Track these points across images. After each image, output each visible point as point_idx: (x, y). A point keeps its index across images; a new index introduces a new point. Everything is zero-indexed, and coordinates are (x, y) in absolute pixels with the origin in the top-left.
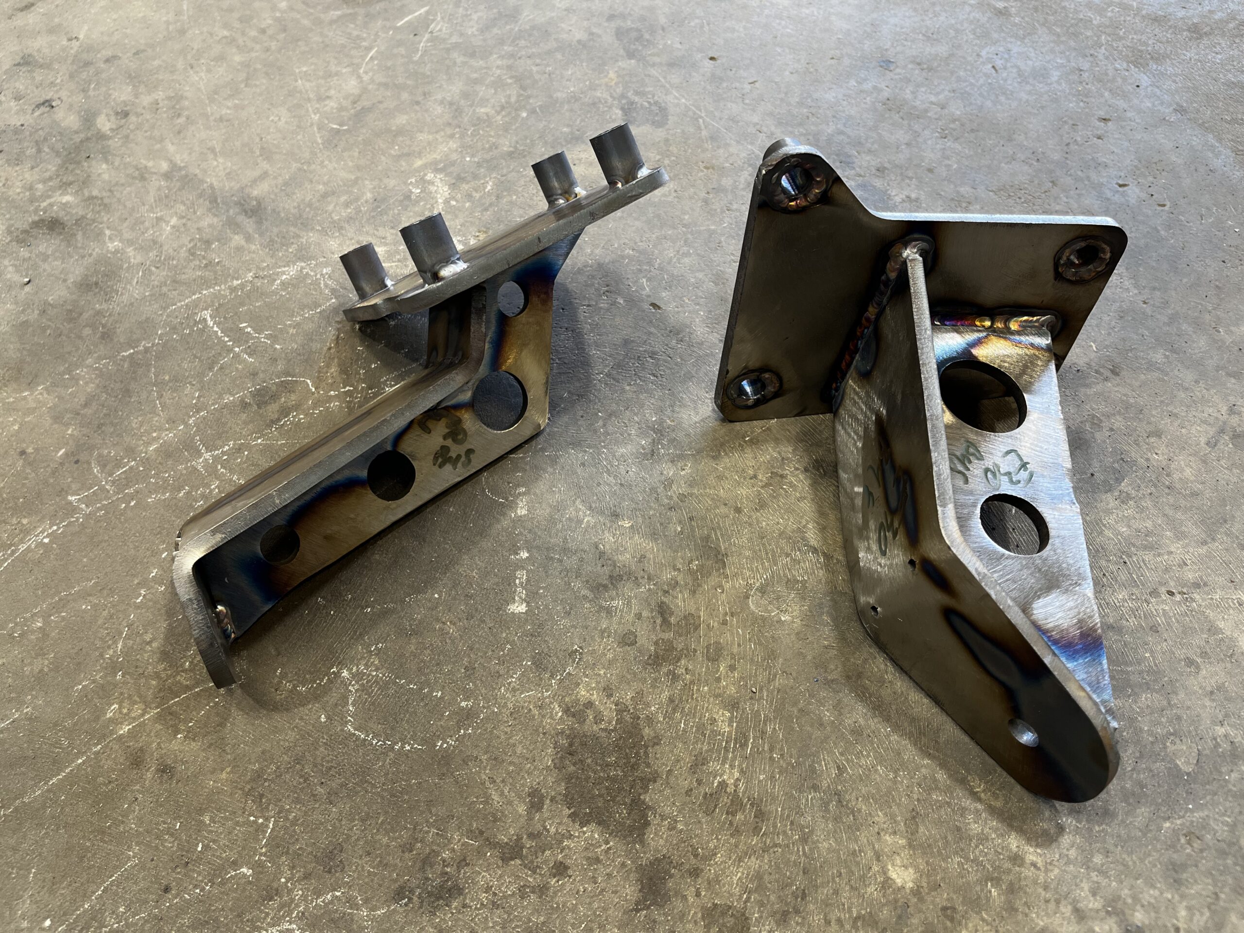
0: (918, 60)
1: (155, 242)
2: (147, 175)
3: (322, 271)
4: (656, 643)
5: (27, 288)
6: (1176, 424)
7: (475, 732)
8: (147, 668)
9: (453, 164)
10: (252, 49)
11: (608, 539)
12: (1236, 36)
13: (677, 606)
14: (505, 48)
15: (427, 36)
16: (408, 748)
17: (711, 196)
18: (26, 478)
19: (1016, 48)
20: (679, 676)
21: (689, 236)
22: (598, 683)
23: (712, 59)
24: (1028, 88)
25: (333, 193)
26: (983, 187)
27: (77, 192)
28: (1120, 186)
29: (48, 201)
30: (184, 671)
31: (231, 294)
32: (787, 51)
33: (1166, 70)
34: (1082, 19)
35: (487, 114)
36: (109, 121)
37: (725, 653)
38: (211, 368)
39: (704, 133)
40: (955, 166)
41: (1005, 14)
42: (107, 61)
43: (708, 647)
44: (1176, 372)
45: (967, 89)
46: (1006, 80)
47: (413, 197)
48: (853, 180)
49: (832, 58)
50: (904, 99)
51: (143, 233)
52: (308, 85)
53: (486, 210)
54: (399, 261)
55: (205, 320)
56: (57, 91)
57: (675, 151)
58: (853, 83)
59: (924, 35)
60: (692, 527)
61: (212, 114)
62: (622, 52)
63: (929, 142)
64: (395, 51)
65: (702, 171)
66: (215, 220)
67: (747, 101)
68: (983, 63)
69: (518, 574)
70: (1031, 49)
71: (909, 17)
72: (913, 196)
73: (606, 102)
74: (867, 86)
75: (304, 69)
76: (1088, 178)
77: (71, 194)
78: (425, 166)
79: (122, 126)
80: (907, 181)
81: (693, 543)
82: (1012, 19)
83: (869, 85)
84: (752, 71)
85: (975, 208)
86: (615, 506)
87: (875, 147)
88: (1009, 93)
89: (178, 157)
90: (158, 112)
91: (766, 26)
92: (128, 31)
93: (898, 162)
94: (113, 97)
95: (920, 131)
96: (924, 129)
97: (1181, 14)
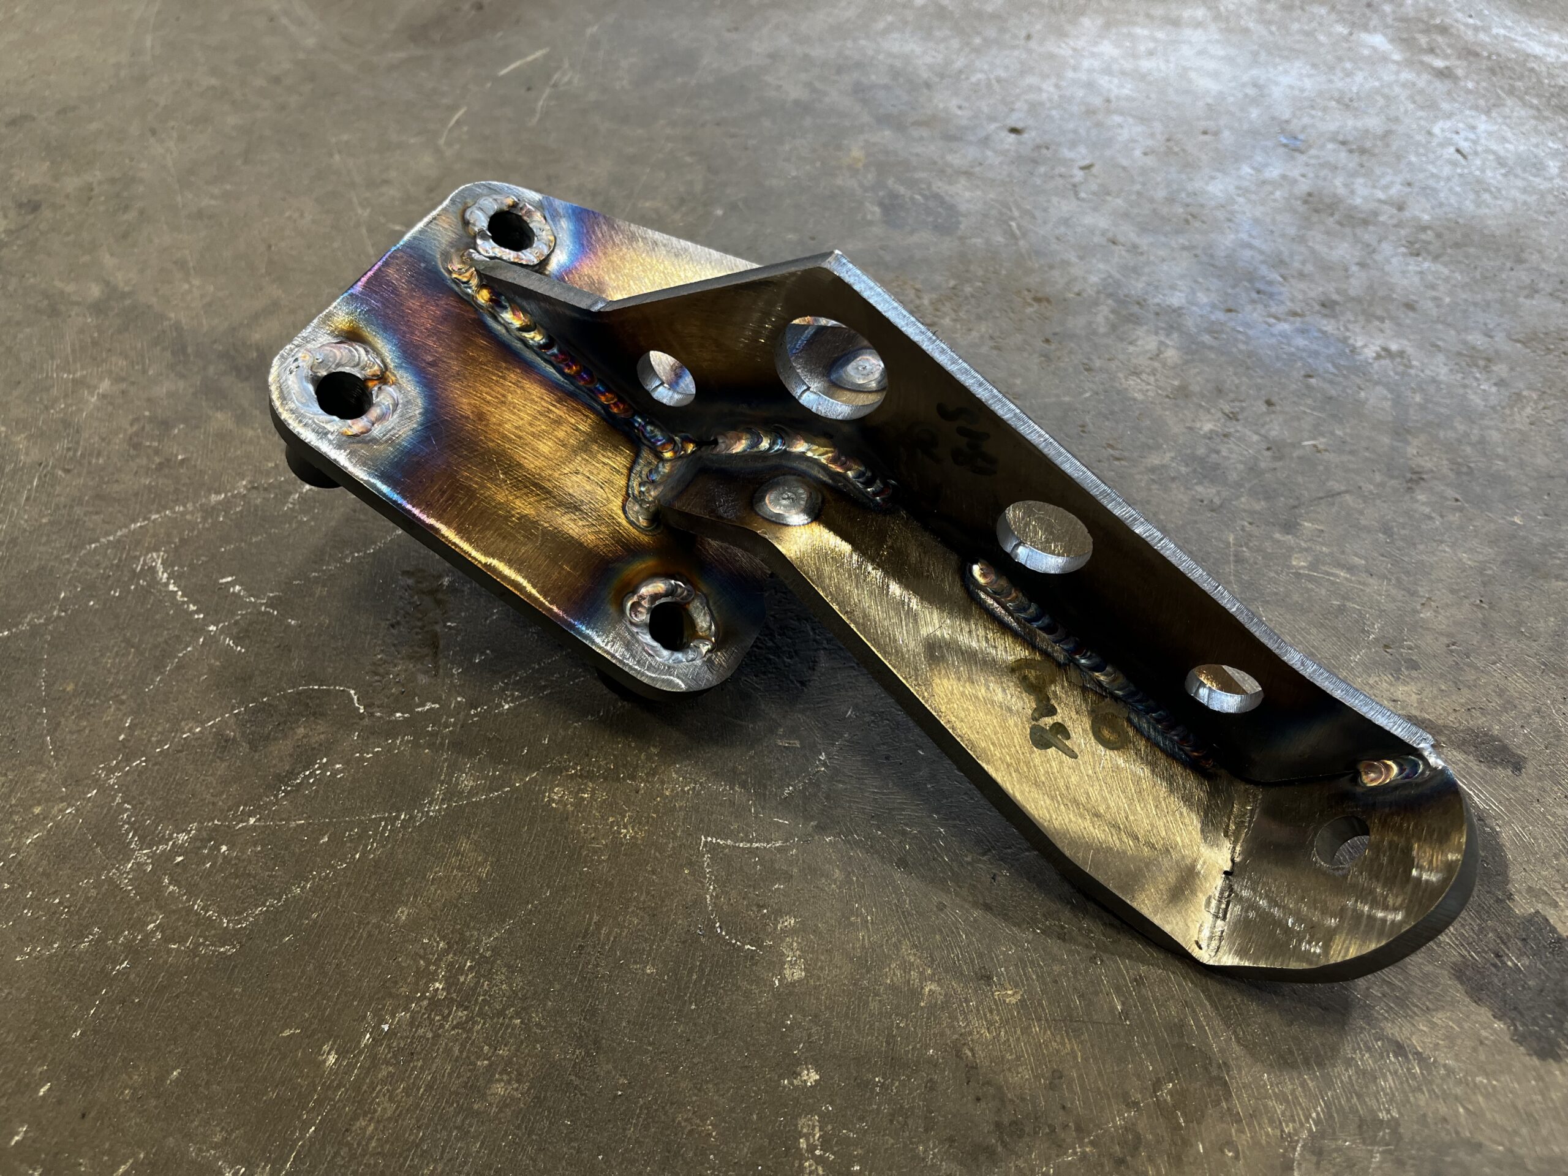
0: (1341, 138)
1: (66, 423)
2: (63, 308)
10: (256, 107)
11: (980, 1035)
14: (679, 110)
15: (548, 91)
17: (1053, 347)
19: (1483, 124)
23: (1014, 130)
24: (1520, 183)
26: (1503, 335)
31: (204, 519)
32: (1131, 120)
35: (656, 211)
36: (5, 217)
38: (158, 668)
39: (1022, 243)
40: (1447, 300)
41: (1448, 76)
42: (12, 123)
45: (1429, 182)
46: (1483, 171)
48: (1285, 321)
49: (1205, 133)
50: (1335, 195)
51: (47, 408)
52: (351, 162)
55: (153, 570)
57: (980, 272)
58: (1246, 170)
59: (1338, 102)
60: (1141, 997)
61: (184, 205)
62: (866, 118)
63: (1394, 261)
64: (497, 112)
65: (1030, 305)
66: (181, 384)
67: (1083, 195)
68: (1442, 145)
69: (803, 1124)
70: (1504, 127)
71: (1309, 76)
72: (1394, 347)
73: (853, 194)
74: (1271, 175)
75: (345, 137)
79: (25, 227)
80: (1377, 323)
81: (1152, 1039)
82: (1462, 84)
83: (1273, 173)
84: (1083, 150)
85: (1501, 369)
86: (981, 956)
87: (1309, 268)
88: (1493, 189)
89: (120, 275)
90: (92, 202)
91: (1090, 85)
92: (52, 77)
93: (1352, 293)
94: (16, 179)
95: (1374, 243)
96: (1380, 241)
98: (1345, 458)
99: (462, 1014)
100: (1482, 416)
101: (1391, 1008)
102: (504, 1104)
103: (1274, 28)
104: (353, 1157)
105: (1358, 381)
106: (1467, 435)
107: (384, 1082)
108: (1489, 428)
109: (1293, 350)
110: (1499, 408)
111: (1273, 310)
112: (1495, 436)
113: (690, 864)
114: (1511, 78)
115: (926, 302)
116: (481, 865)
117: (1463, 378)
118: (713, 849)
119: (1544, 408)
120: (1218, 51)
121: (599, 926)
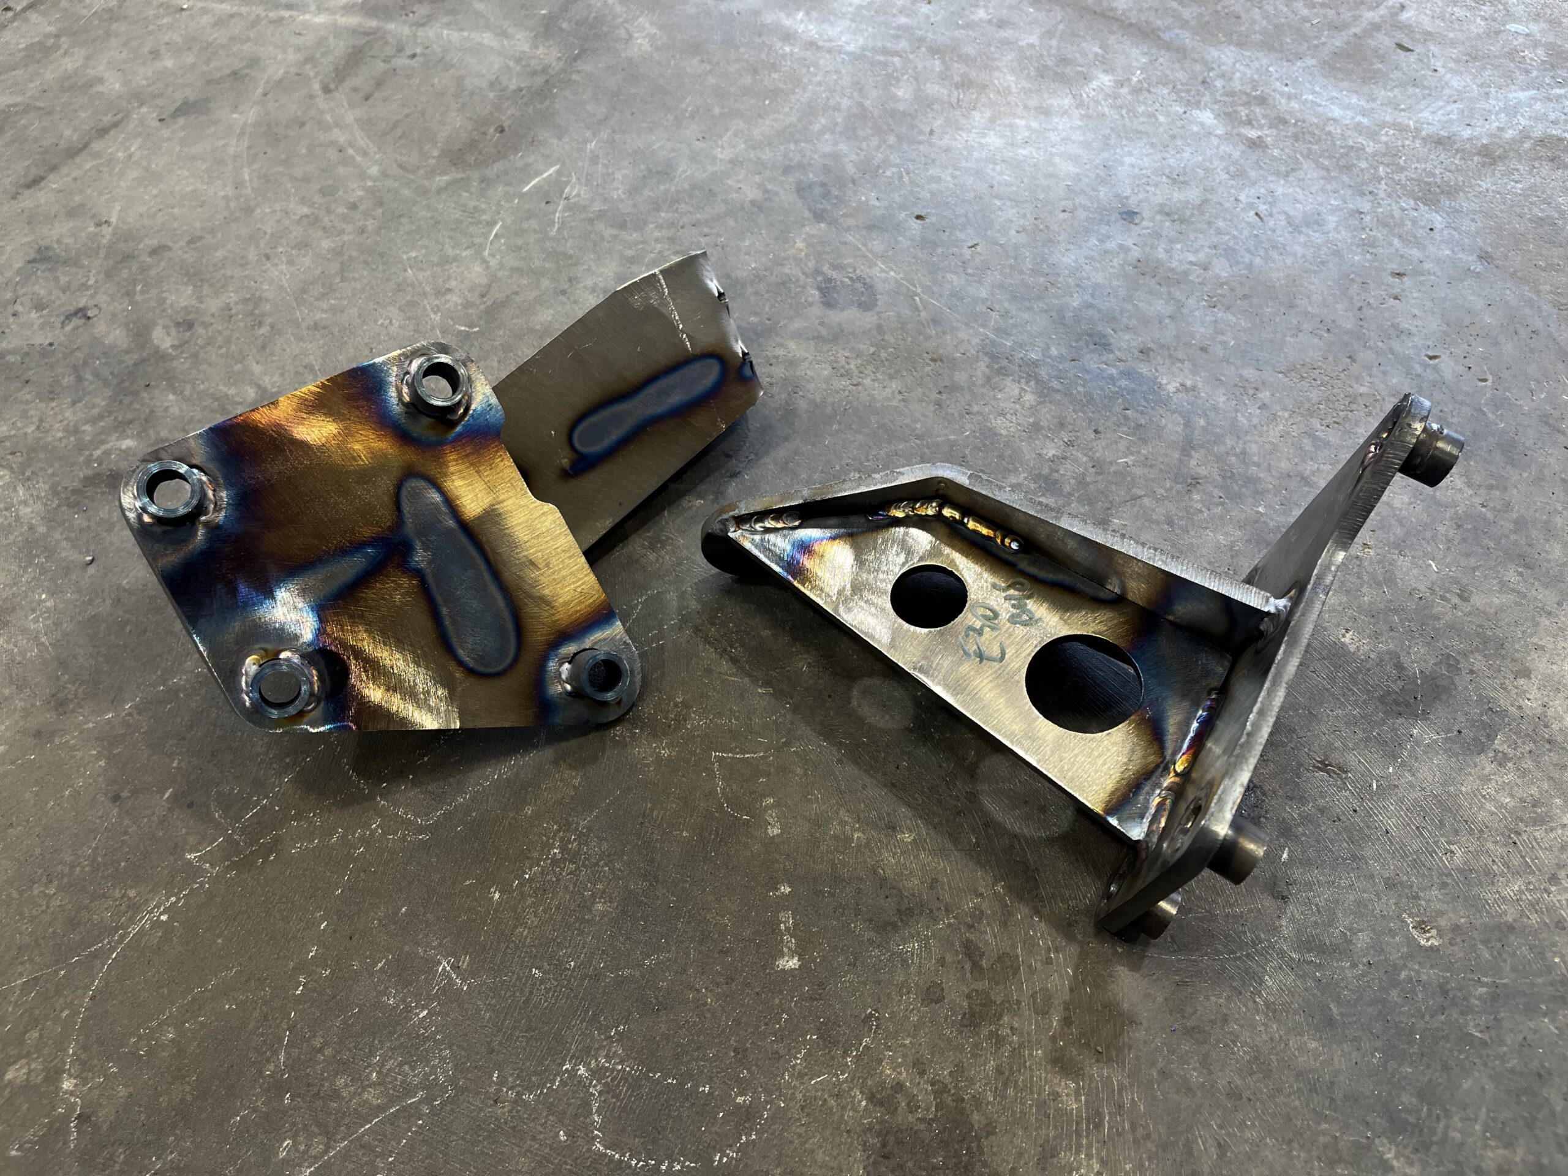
0: (1166, 210)
2: (227, 406)
4: (969, 997)
5: (92, 570)
6: (1545, 660)
7: (760, 1138)
8: (322, 1085)
10: (342, 232)
11: (889, 860)
12: (1535, 160)
13: (987, 943)
14: (663, 215)
15: (562, 204)
16: (678, 1167)
17: (944, 397)
18: (126, 833)
19: (1280, 188)
20: (1004, 1037)
21: (927, 451)
22: (904, 1056)
23: (919, 217)
24: (1302, 239)
26: (1270, 368)
27: (139, 434)
28: (1431, 358)
29: (103, 448)
30: (373, 1085)
32: (1008, 203)
33: (1462, 207)
34: (1352, 147)
36: (168, 334)
37: (1056, 1003)
39: (923, 314)
40: (1232, 343)
41: (1259, 146)
42: (154, 252)
43: (1033, 996)
44: (1534, 593)
45: (1231, 244)
46: (1274, 231)
48: (1115, 366)
49: (1064, 211)
50: (1158, 260)
52: (420, 275)
56: (92, 297)
57: (892, 340)
58: (1093, 241)
59: (1168, 177)
60: (989, 836)
61: (303, 319)
62: (807, 214)
63: (1197, 313)
64: (525, 225)
65: (928, 365)
67: (970, 271)
68: (1245, 210)
69: (782, 916)
70: (1298, 190)
71: (1147, 155)
72: (1189, 383)
73: (798, 281)
74: (1111, 245)
75: (413, 254)
76: (1391, 350)
77: (132, 437)
79: (186, 342)
80: (1179, 364)
81: (994, 858)
82: (1270, 152)
83: (1113, 243)
84: (970, 231)
85: (1265, 395)
86: (888, 815)
87: (1133, 322)
88: (1280, 246)
89: (267, 379)
90: (233, 320)
91: (978, 173)
92: (176, 210)
93: (1163, 340)
94: (169, 302)
95: (1184, 299)
96: (1187, 297)
97: (1467, 133)
98: (1146, 471)
99: (572, 867)
100: (1247, 433)
102: (603, 915)
103: (1124, 112)
104: (517, 948)
105: (1161, 411)
106: (1233, 448)
107: (530, 907)
108: (1249, 441)
109: (1117, 389)
110: (1259, 426)
111: (1105, 358)
112: (1254, 448)
113: (706, 769)
114: (1310, 142)
115: (852, 366)
116: (575, 777)
117: (1236, 405)
118: (720, 760)
119: (1293, 424)
120: (1077, 136)
121: (652, 810)
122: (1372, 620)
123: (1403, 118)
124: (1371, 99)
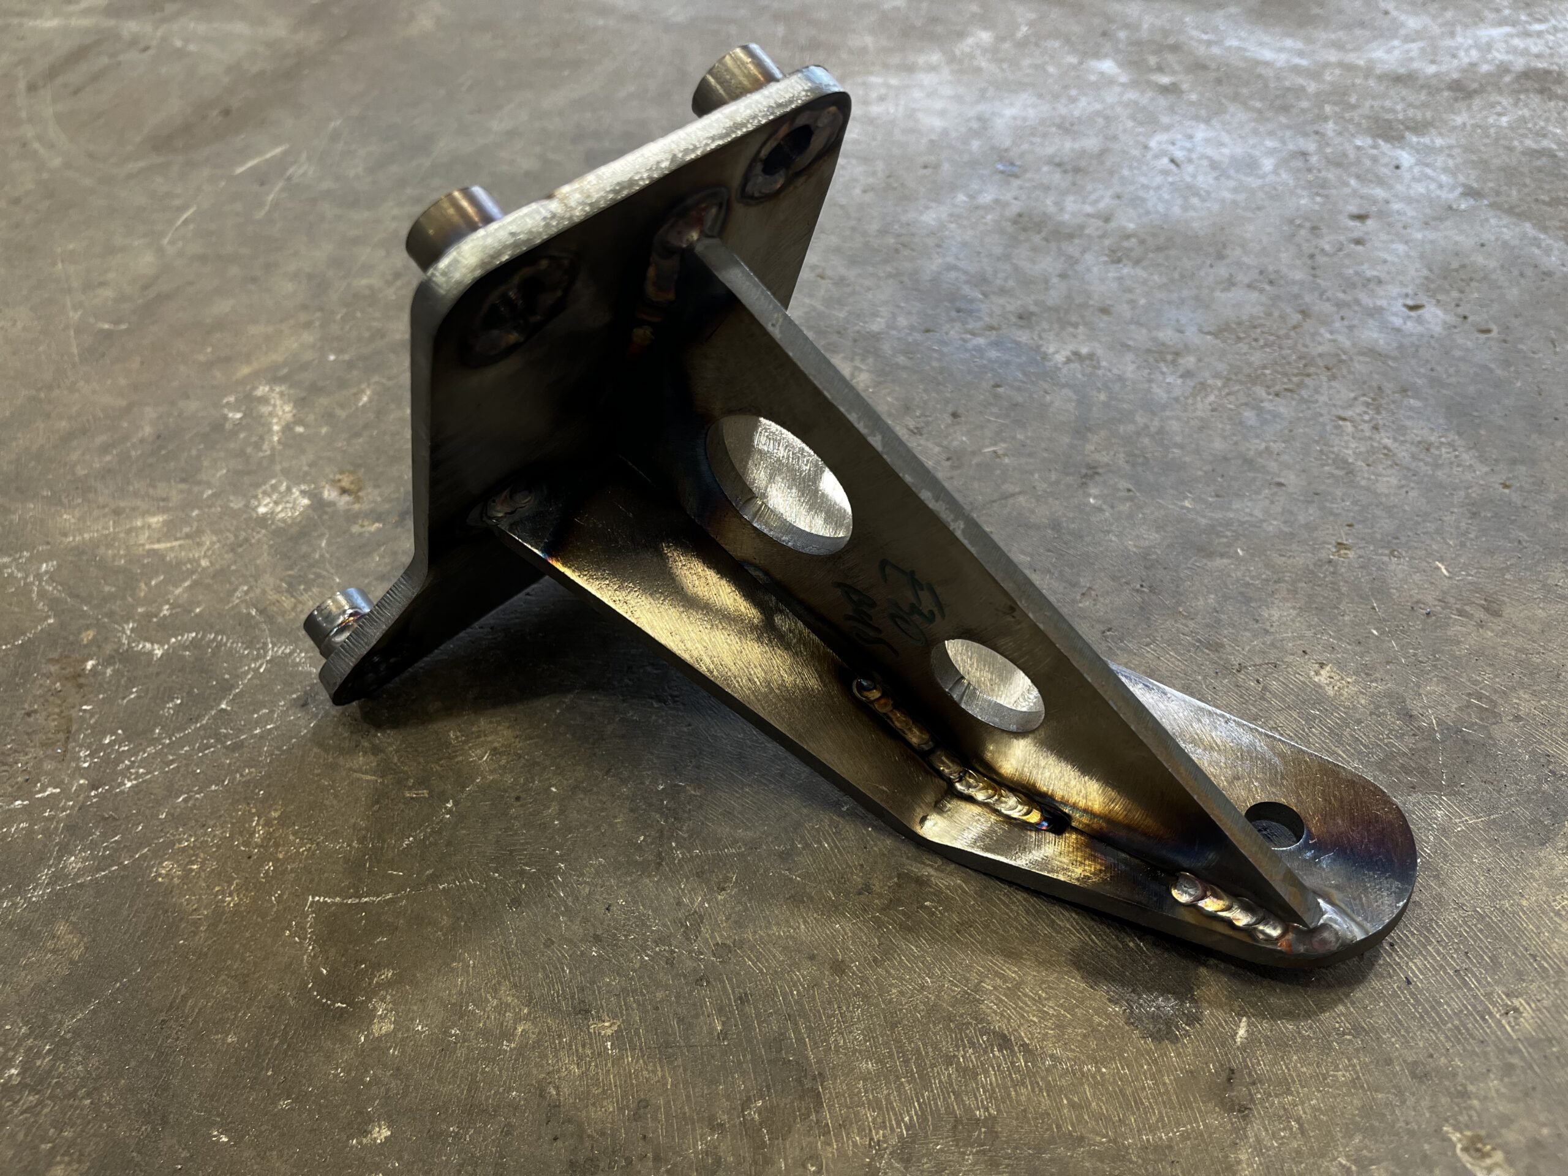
0: (1057, 160)
3: (39, 568)
9: (305, 367)
11: (570, 1070)
12: (1519, 92)
14: (408, 191)
15: (280, 184)
19: (1201, 133)
24: (1231, 184)
25: (84, 431)
26: (1194, 329)
28: (1411, 308)
32: (854, 162)
33: (1433, 142)
34: (1289, 88)
35: (370, 287)
40: (1142, 301)
41: (1172, 91)
45: (1139, 193)
46: (1194, 176)
47: (228, 426)
48: (981, 335)
49: (925, 167)
50: (1045, 214)
52: (72, 269)
53: (357, 435)
54: (188, 536)
59: (1059, 127)
60: (743, 1015)
63: (1095, 269)
64: (226, 208)
68: (1157, 157)
70: (1223, 133)
71: (1033, 106)
72: (1084, 350)
74: (984, 200)
75: (71, 247)
76: (1357, 302)
78: (255, 376)
80: (1071, 330)
81: (749, 1057)
82: (1185, 97)
83: (986, 198)
85: (1189, 361)
86: (582, 990)
87: (1011, 283)
88: (1202, 193)
93: (1050, 303)
95: (1077, 254)
96: (1083, 252)
97: (1431, 69)
98: (1023, 460)
99: (33, 1099)
100: (1164, 407)
101: (1001, 1001)
103: (1005, 66)
105: (1046, 386)
106: (1146, 427)
108: (1169, 418)
109: (985, 362)
110: (1182, 399)
111: (970, 326)
112: (1174, 426)
113: (293, 926)
114: (1236, 86)
116: (75, 946)
117: (1150, 374)
118: (319, 908)
119: (1228, 394)
120: (948, 91)
121: (185, 998)
122: (1358, 649)
123: (1352, 58)
124: (1309, 41)
